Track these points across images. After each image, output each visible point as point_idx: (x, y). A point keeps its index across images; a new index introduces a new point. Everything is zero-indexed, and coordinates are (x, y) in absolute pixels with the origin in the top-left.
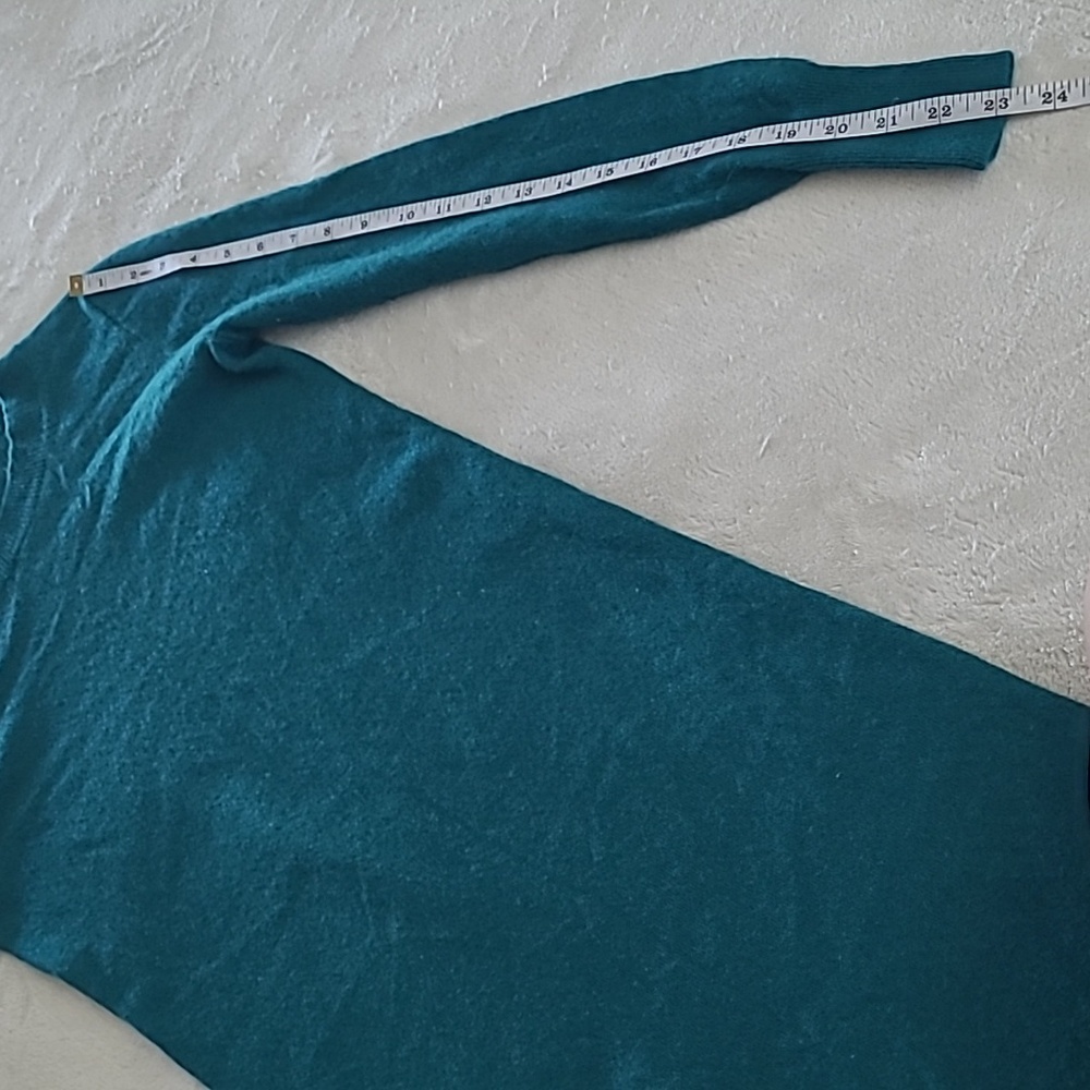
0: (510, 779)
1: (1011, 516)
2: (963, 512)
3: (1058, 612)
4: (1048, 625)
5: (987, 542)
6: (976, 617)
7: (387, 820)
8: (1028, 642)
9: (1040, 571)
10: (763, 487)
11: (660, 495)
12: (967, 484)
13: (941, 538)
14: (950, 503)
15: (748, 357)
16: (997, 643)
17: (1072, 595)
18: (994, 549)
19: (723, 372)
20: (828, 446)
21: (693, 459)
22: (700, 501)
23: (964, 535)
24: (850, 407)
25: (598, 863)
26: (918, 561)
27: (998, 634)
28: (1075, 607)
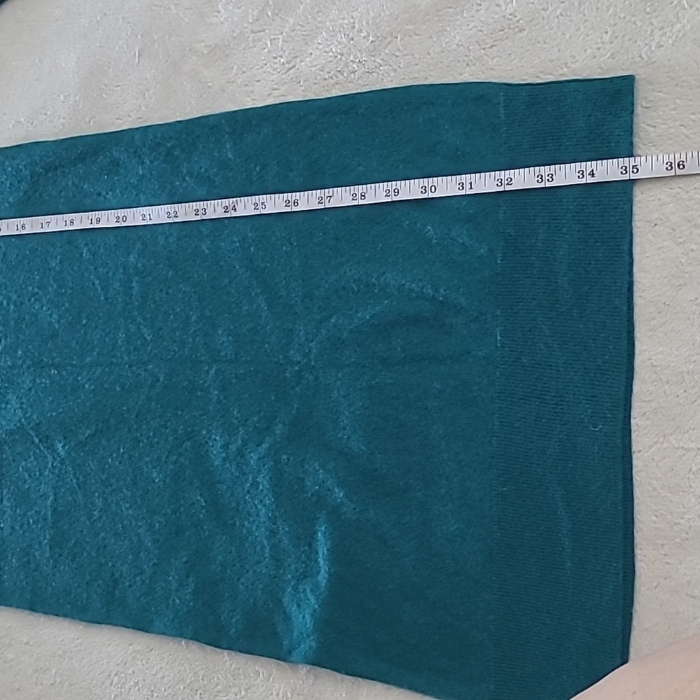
0: (85, 324)
1: (280, 15)
2: (255, 28)
3: (326, 52)
4: (324, 62)
5: (273, 37)
6: (287, 81)
7: (30, 389)
8: (318, 78)
9: (308, 35)
10: (146, 79)
11: (95, 117)
12: (250, 11)
13: (250, 50)
14: (246, 28)
15: (108, 13)
16: (303, 88)
17: (329, 38)
18: (279, 39)
19: (98, 29)
20: (171, 36)
21: (103, 87)
22: (118, 107)
23: (260, 40)
24: (172, 7)
25: (151, 341)
26: (244, 69)
27: (301, 84)
28: (333, 43)
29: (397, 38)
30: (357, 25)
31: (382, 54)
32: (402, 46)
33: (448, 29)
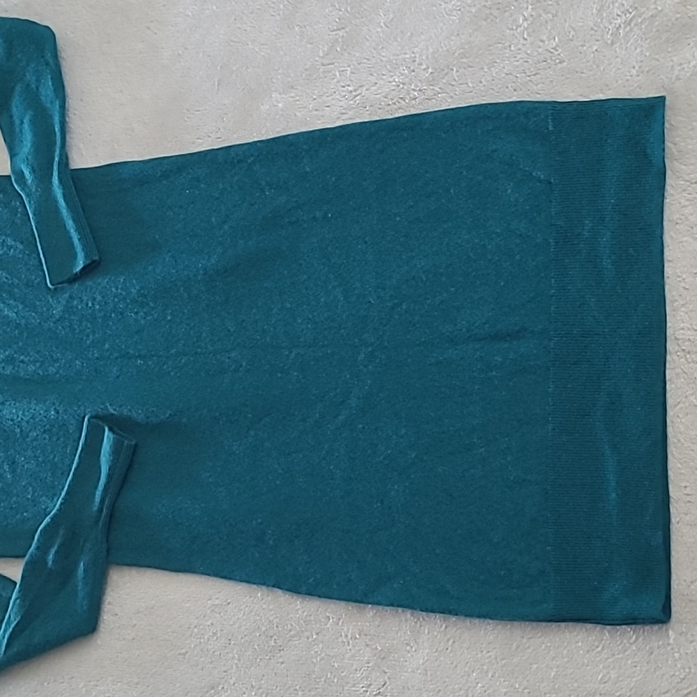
0: (170, 321)
1: (348, 50)
2: (326, 62)
3: (390, 82)
4: (388, 90)
5: (342, 69)
6: (354, 106)
7: (118, 377)
8: (383, 104)
9: (373, 68)
10: (225, 105)
11: (177, 137)
12: (321, 47)
13: (321, 80)
14: (317, 61)
15: (189, 48)
16: (369, 112)
17: (392, 70)
18: (347, 70)
19: (180, 62)
20: (247, 68)
21: (185, 111)
22: (198, 129)
23: (330, 72)
24: (250, 43)
25: (234, 332)
26: (314, 97)
27: (368, 108)
28: (396, 75)
29: (453, 70)
30: (417, 59)
31: (441, 83)
32: (458, 76)
33: (498, 61)
